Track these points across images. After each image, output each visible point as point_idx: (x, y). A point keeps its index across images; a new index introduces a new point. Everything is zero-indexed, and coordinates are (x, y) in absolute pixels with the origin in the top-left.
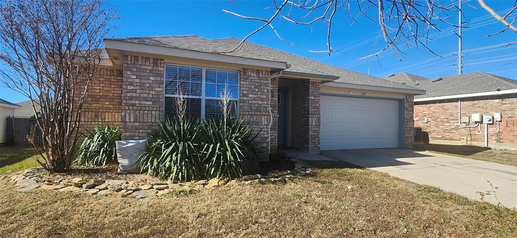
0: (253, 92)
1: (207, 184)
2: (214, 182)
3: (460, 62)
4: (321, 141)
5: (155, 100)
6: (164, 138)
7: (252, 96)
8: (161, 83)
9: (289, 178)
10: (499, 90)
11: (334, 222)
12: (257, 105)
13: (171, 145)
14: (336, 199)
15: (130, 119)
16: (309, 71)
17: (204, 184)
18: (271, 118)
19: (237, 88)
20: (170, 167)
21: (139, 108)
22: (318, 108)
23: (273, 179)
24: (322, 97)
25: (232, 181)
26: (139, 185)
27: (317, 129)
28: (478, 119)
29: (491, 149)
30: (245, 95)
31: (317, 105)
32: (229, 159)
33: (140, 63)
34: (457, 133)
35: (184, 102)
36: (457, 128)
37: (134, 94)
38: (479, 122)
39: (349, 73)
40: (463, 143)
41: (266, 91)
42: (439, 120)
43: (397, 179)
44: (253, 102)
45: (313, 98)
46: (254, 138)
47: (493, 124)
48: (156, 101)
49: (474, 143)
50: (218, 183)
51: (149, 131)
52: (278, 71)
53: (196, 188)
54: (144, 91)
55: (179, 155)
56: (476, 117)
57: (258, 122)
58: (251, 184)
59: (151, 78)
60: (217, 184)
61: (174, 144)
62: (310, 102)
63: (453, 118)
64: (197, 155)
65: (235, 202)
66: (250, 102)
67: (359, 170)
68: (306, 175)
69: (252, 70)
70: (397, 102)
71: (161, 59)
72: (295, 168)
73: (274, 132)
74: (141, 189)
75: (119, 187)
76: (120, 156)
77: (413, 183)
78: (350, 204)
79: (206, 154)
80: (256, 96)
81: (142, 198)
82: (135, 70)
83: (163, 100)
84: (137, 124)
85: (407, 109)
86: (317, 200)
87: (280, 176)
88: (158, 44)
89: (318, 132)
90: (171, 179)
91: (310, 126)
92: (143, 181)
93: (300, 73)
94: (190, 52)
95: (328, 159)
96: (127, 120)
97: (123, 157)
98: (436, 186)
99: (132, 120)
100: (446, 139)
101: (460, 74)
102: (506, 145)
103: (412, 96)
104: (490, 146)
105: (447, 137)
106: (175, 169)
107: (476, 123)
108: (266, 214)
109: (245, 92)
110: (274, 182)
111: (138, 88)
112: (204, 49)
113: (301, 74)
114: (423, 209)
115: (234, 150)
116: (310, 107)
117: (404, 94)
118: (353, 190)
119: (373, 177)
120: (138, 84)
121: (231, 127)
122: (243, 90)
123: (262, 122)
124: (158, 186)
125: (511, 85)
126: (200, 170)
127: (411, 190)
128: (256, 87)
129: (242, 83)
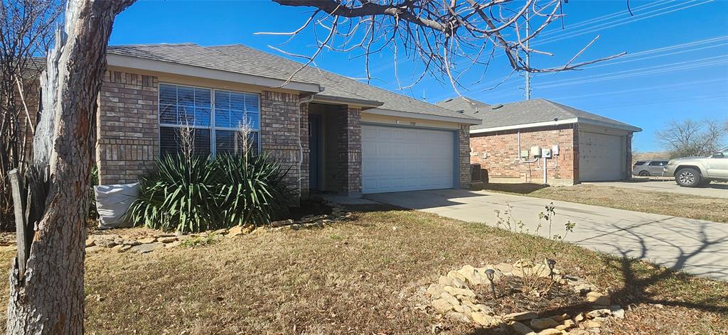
0: (277, 121)
1: (228, 233)
2: (236, 230)
3: (527, 85)
4: (363, 182)
5: (147, 131)
6: (165, 180)
7: (277, 126)
8: (154, 108)
9: (327, 223)
10: (556, 120)
11: (376, 257)
12: (283, 138)
13: (177, 188)
14: (379, 239)
15: (112, 157)
16: (347, 95)
17: (223, 233)
18: (302, 153)
19: (258, 117)
20: (177, 216)
21: (125, 142)
22: (359, 140)
23: (307, 225)
24: (363, 127)
25: (259, 228)
26: (137, 239)
27: (358, 167)
28: (537, 154)
29: (549, 186)
30: (267, 125)
31: (358, 137)
32: (254, 201)
33: (124, 81)
34: (517, 169)
35: (191, 134)
36: (517, 164)
37: (117, 123)
38: (538, 156)
39: (396, 96)
40: (522, 181)
41: (294, 119)
42: (499, 155)
43: (446, 218)
44: (279, 133)
45: (352, 128)
46: (281, 178)
47: (551, 158)
48: (148, 133)
49: (534, 181)
50: (242, 230)
51: (140, 172)
52: (309, 94)
53: (215, 238)
54: (130, 119)
55: (189, 200)
56: (535, 151)
57: (285, 159)
58: (282, 230)
59: (140, 102)
60: (240, 232)
61: (181, 186)
62: (349, 134)
63: (513, 153)
64: (212, 200)
65: (266, 248)
66: (275, 133)
67: (406, 212)
68: (346, 220)
69: (277, 94)
70: (451, 133)
71: (153, 77)
72: (333, 213)
73: (305, 171)
74: (141, 244)
75: (111, 242)
76: (101, 205)
77: (461, 221)
78: (393, 242)
79: (225, 197)
80: (282, 126)
81: (146, 252)
82: (116, 90)
83: (158, 131)
84: (122, 163)
85: (462, 142)
86: (359, 241)
87: (316, 221)
88: (150, 58)
89: (359, 170)
90: (180, 230)
91: (349, 164)
92: (142, 235)
93: (337, 97)
94: (193, 68)
95: (370, 202)
96: (108, 158)
97: (105, 207)
98: (483, 222)
99: (115, 157)
100: (506, 177)
101: (527, 99)
102: (563, 182)
103: (467, 126)
104: (548, 183)
105: (507, 174)
106: (183, 217)
107: (535, 157)
108: (304, 256)
109: (267, 121)
110: (310, 228)
111: (122, 114)
112: (213, 65)
113: (337, 99)
114: (465, 241)
115: (260, 191)
116: (349, 140)
117: (458, 124)
118: (397, 230)
119: (421, 218)
120: (122, 109)
121: (253, 164)
122: (265, 119)
123: (289, 159)
124: (164, 239)
125: (569, 114)
126: (217, 218)
127: (457, 227)
128: (281, 115)
129: (263, 109)
